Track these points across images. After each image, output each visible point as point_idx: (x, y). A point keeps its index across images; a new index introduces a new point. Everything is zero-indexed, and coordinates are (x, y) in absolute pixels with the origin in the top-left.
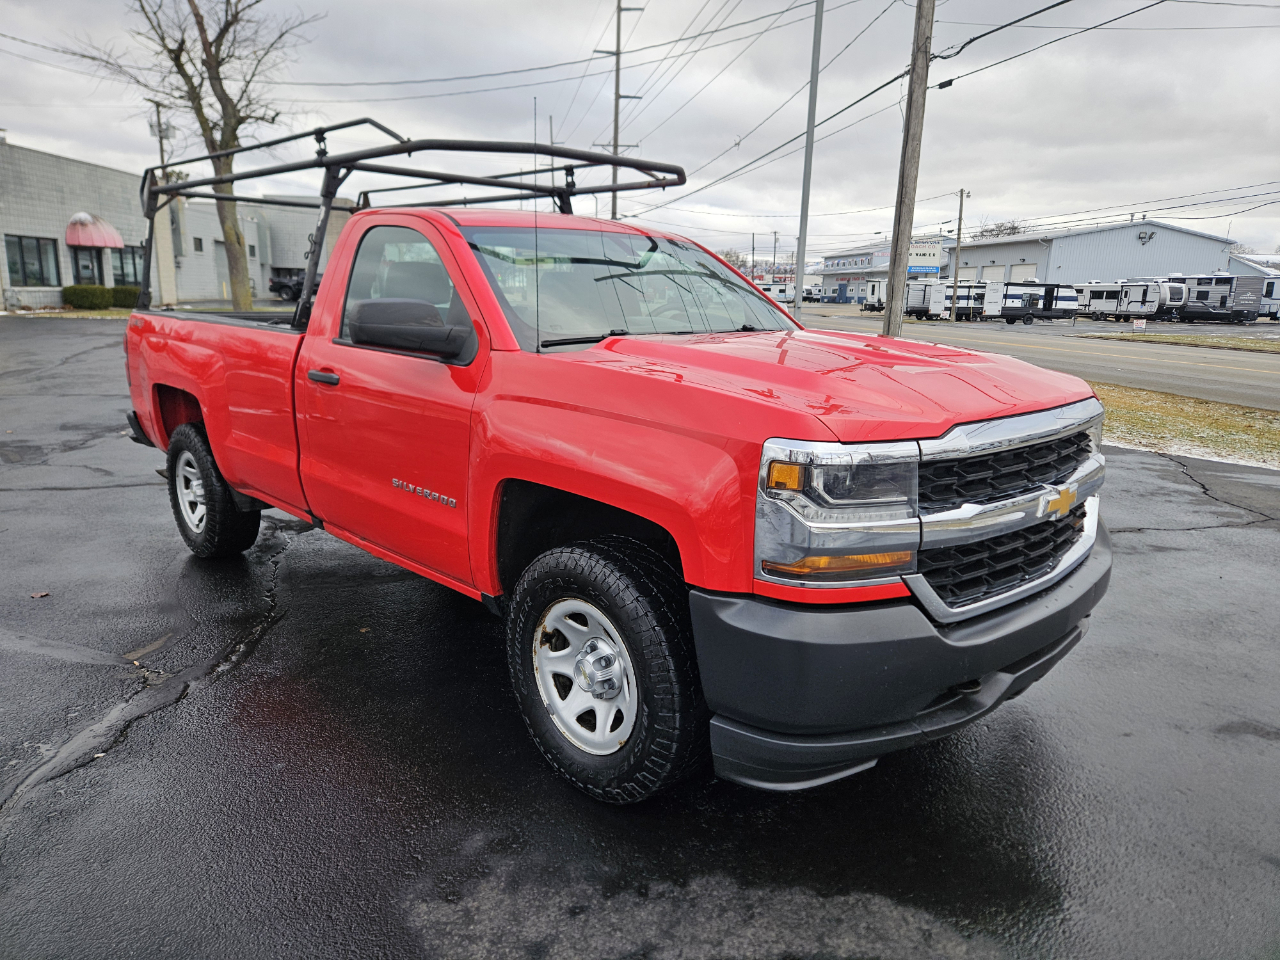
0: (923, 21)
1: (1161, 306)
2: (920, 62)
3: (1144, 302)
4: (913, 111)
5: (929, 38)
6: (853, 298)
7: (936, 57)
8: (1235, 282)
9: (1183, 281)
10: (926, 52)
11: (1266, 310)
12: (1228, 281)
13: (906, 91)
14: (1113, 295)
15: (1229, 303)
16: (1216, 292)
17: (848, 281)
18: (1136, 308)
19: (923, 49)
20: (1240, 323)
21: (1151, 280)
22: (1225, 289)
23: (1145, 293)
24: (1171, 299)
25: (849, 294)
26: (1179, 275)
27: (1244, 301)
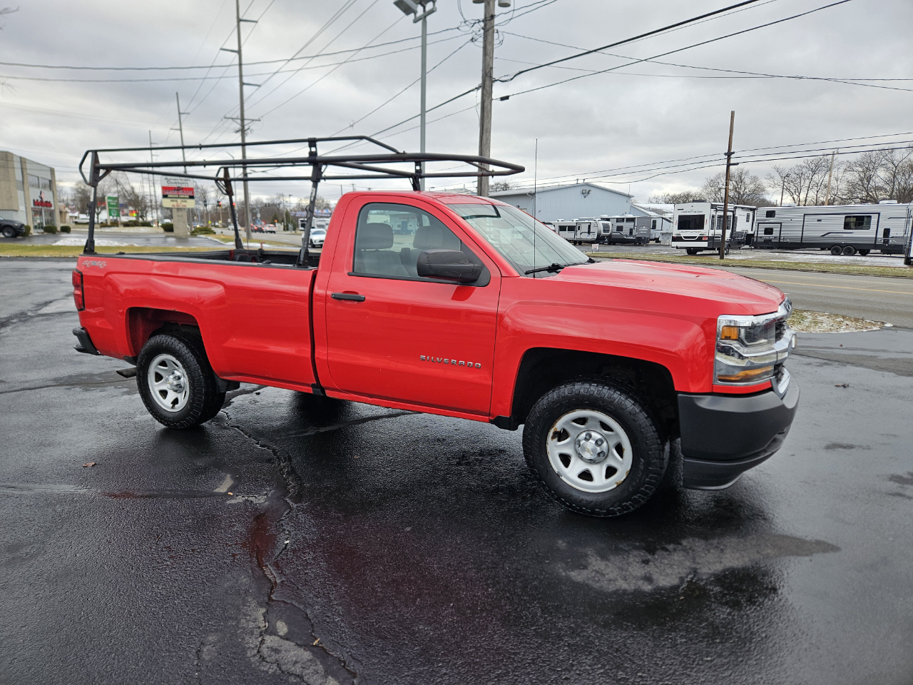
0: (488, 57)
1: (599, 235)
2: (488, 83)
3: (589, 232)
4: (485, 114)
5: (492, 68)
6: (412, 231)
7: (496, 80)
8: (636, 221)
9: (608, 220)
10: (491, 77)
11: (653, 237)
12: (632, 220)
13: (479, 100)
14: (571, 228)
15: (634, 233)
16: (627, 226)
17: (408, 219)
18: (585, 237)
19: (489, 75)
20: (640, 245)
21: (592, 219)
22: (631, 225)
23: (589, 226)
24: (604, 231)
25: (409, 228)
26: (606, 216)
27: (642, 231)
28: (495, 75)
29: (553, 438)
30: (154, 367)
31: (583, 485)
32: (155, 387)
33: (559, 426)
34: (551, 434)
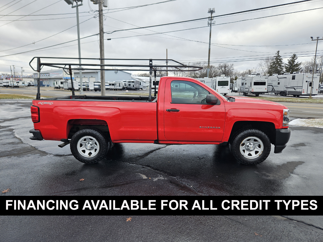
0: (101, 24)
1: (123, 87)
2: (102, 33)
3: (120, 86)
4: (102, 44)
5: (103, 28)
6: (45, 85)
7: (105, 33)
8: (135, 82)
9: (125, 82)
10: (103, 31)
11: (140, 88)
12: (133, 82)
13: (99, 39)
14: (113, 85)
15: (135, 86)
16: (132, 84)
17: (43, 80)
18: (118, 88)
19: (102, 30)
20: (136, 90)
21: (120, 82)
22: (133, 84)
23: (119, 84)
24: (125, 86)
26: (124, 81)
27: (137, 86)
28: (104, 31)
29: (241, 146)
30: (80, 141)
31: (250, 157)
32: (80, 149)
33: (243, 142)
34: (241, 145)
